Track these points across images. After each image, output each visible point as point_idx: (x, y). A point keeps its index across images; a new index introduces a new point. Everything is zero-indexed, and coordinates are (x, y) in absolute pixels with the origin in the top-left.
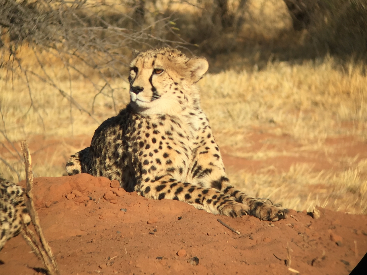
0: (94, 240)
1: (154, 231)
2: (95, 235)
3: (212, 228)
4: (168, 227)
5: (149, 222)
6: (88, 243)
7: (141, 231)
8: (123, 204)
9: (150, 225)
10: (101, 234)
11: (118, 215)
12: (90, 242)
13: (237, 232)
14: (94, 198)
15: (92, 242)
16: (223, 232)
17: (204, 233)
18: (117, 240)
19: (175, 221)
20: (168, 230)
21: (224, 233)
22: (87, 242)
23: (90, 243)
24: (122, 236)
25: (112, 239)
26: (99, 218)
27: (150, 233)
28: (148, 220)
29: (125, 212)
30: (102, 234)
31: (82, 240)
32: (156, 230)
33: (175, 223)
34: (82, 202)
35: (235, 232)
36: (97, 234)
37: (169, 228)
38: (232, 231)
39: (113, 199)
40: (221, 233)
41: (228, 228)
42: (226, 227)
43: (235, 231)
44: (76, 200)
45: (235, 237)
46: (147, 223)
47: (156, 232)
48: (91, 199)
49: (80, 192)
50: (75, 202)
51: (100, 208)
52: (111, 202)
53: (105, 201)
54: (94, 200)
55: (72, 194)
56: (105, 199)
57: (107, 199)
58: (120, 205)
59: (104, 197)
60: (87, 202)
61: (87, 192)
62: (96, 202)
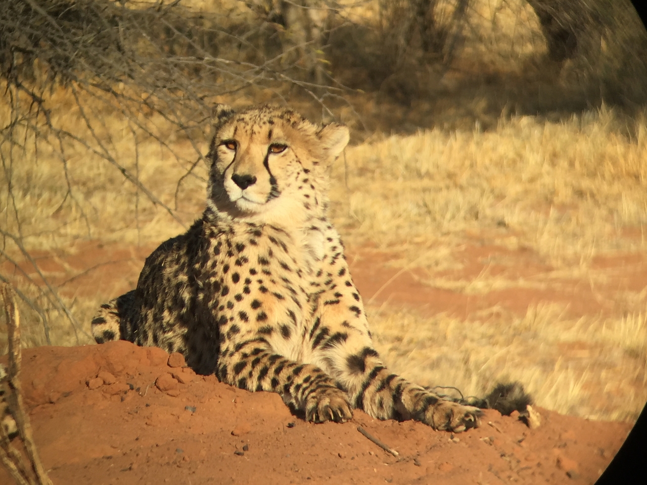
0: (135, 466)
1: (243, 448)
2: (137, 455)
3: (349, 445)
4: (269, 441)
5: (236, 432)
6: (123, 471)
7: (221, 448)
8: (190, 398)
9: (236, 438)
10: (147, 455)
11: (180, 419)
12: (126, 470)
13: (392, 451)
14: (138, 387)
15: (130, 469)
16: (368, 452)
17: (333, 453)
18: (175, 466)
19: (281, 429)
20: (269, 447)
21: (370, 453)
22: (122, 469)
23: (128, 472)
24: (186, 458)
25: (168, 464)
26: (146, 423)
27: (237, 452)
28: (234, 427)
29: (194, 412)
30: (149, 455)
31: (112, 465)
32: (247, 446)
33: (283, 433)
34: (115, 394)
35: (390, 452)
36: (141, 454)
37: (270, 443)
38: (385, 450)
39: (172, 389)
40: (363, 454)
41: (377, 444)
42: (373, 442)
43: (389, 449)
44: (105, 390)
45: (389, 462)
46: (232, 434)
47: (248, 450)
48: (132, 388)
49: (113, 374)
50: (102, 393)
51: (147, 405)
52: (168, 394)
53: (158, 391)
54: (138, 390)
55: (98, 379)
56: (158, 387)
57: (161, 387)
58: (184, 400)
59: (155, 385)
60: (126, 393)
61: (126, 375)
62: (140, 393)
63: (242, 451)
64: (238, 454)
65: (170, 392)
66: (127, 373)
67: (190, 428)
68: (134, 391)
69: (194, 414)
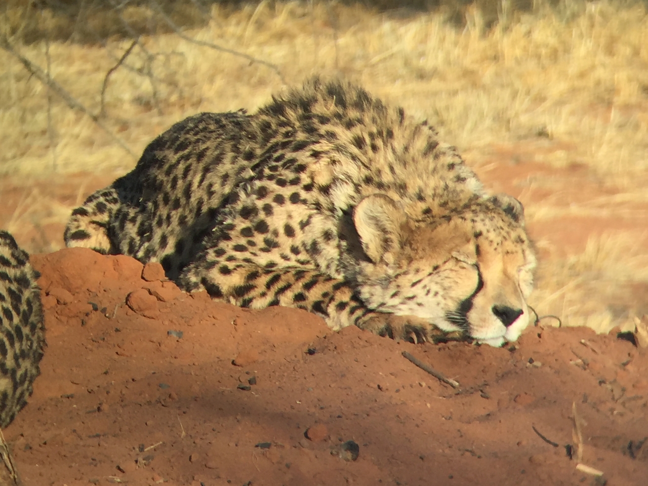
0: (105, 407)
1: (250, 382)
2: (108, 393)
3: (391, 374)
4: (284, 372)
5: (238, 362)
6: (89, 412)
7: (219, 382)
8: (174, 321)
9: (240, 368)
10: (121, 392)
11: (163, 346)
12: (94, 412)
13: (451, 381)
14: (103, 307)
15: (99, 409)
16: (417, 382)
17: (372, 384)
18: (159, 405)
19: (299, 357)
20: (284, 380)
21: (419, 384)
22: (88, 410)
23: (96, 414)
24: (174, 395)
25: (149, 403)
26: (117, 353)
27: (241, 387)
28: (236, 356)
29: (180, 338)
30: (123, 392)
31: (75, 406)
32: (254, 378)
33: (302, 362)
34: (74, 317)
35: (447, 382)
36: (112, 392)
37: (286, 374)
38: (440, 379)
39: (149, 308)
40: (411, 386)
41: (429, 372)
42: (423, 369)
43: (446, 379)
44: (59, 312)
45: (446, 394)
46: (233, 363)
47: (255, 384)
48: (96, 309)
49: (70, 291)
50: (56, 315)
51: (117, 330)
52: (145, 316)
53: (130, 311)
54: (104, 311)
55: (50, 297)
56: (130, 307)
57: (135, 307)
58: (167, 323)
59: (127, 304)
60: (87, 315)
61: (87, 293)
62: (107, 315)
63: (248, 385)
64: (243, 389)
65: (146, 313)
66: (88, 290)
67: (175, 358)
68: (99, 312)
69: (180, 340)
